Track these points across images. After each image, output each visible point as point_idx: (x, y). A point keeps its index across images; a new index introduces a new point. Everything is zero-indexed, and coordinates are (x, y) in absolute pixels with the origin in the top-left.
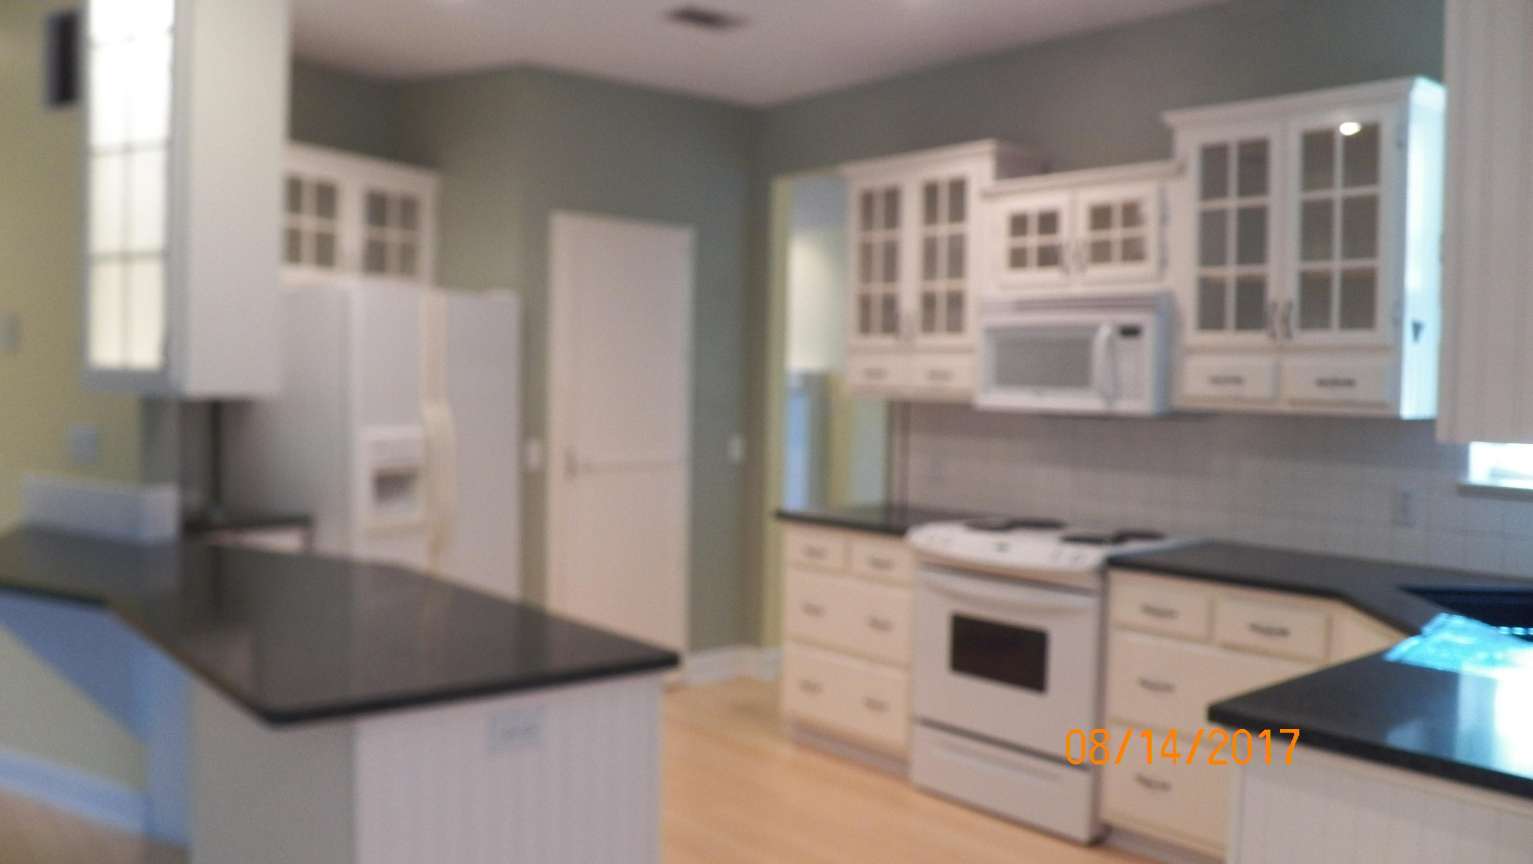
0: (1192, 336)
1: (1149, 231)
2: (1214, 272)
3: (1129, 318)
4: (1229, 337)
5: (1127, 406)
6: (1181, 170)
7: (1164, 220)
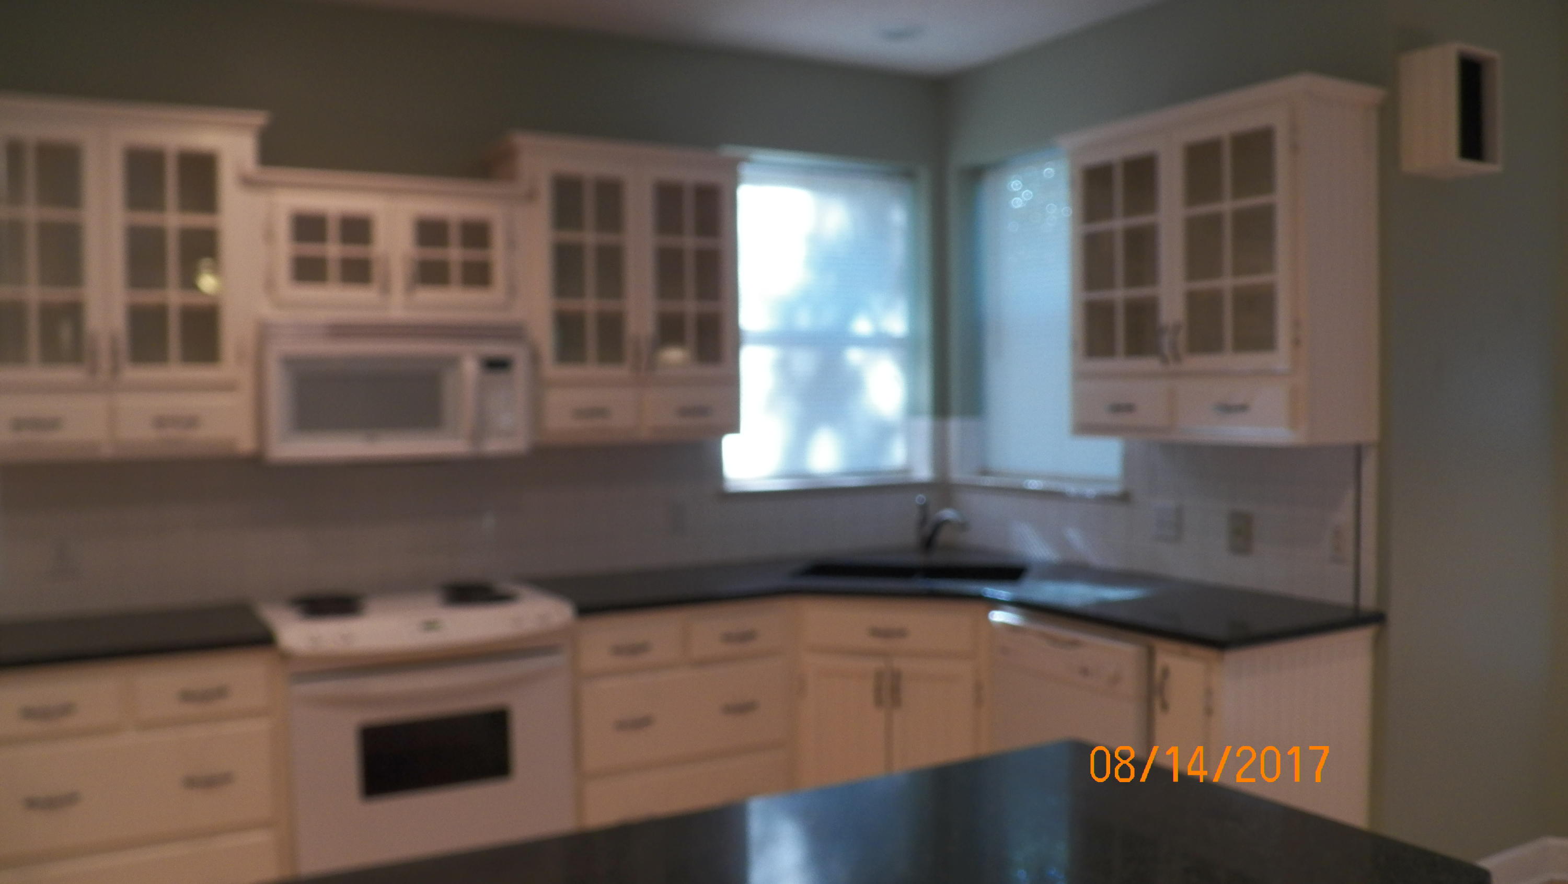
0: (551, 369)
1: (498, 254)
2: (572, 305)
3: (495, 349)
4: (591, 370)
5: (494, 446)
6: (531, 196)
7: (511, 244)
